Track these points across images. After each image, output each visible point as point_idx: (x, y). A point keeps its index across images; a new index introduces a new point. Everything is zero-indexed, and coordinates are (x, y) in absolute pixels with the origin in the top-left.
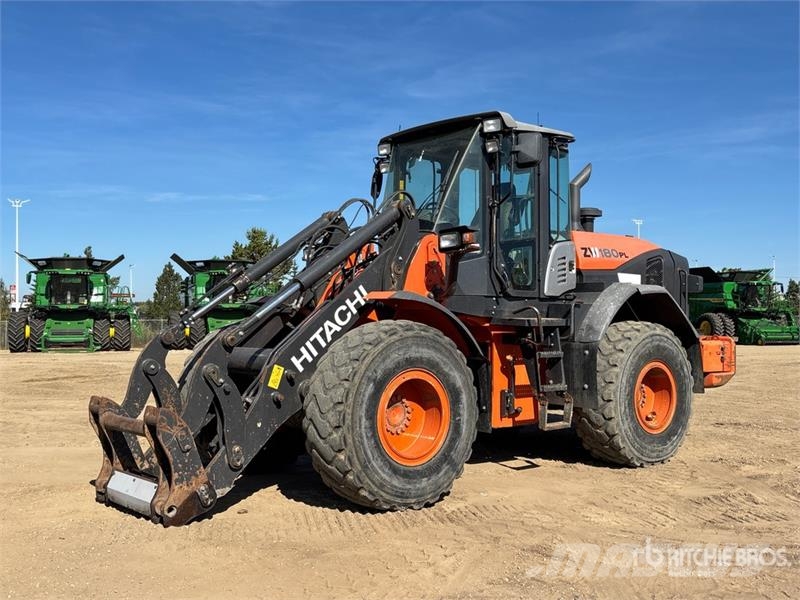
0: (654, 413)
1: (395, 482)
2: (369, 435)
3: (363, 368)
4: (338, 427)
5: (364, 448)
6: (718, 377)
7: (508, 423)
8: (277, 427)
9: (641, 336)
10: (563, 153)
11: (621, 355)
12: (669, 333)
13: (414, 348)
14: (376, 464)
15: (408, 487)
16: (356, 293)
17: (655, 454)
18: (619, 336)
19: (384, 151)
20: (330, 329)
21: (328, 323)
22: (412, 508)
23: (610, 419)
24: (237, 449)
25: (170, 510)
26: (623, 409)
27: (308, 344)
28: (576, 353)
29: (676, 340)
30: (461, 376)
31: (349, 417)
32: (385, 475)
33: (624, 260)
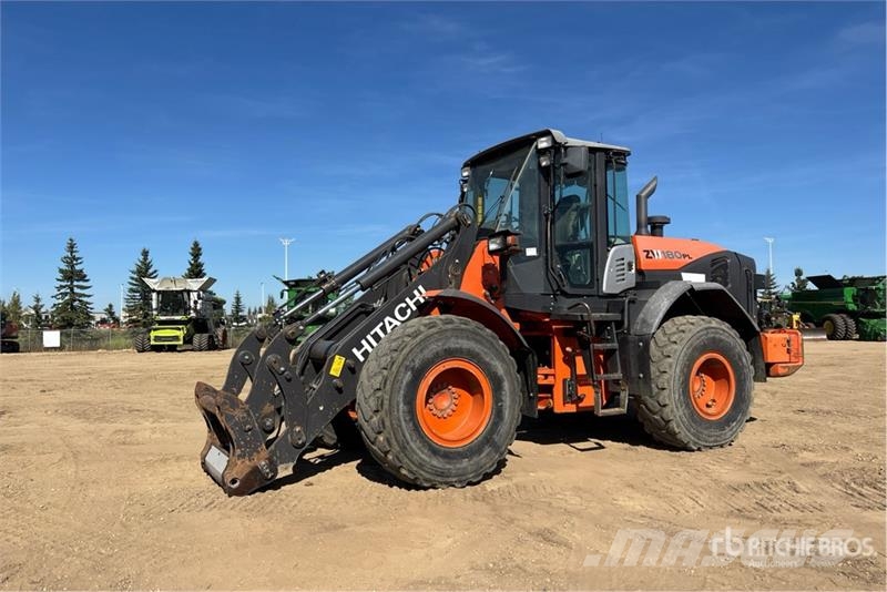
0: (714, 401)
1: (435, 462)
2: (407, 418)
3: (401, 357)
4: (377, 411)
5: (402, 430)
6: (784, 367)
7: (571, 408)
8: (338, 410)
9: (695, 329)
10: (621, 166)
11: (675, 346)
12: (725, 326)
13: (453, 339)
14: (415, 445)
15: (448, 466)
16: (416, 292)
17: (712, 439)
18: (674, 329)
19: (465, 174)
20: (390, 323)
21: (387, 319)
22: (453, 486)
23: (665, 406)
24: (298, 429)
25: (234, 481)
26: (677, 396)
27: (369, 337)
28: (631, 345)
29: (733, 332)
30: (503, 365)
31: (386, 402)
32: (424, 456)
33: (687, 260)
